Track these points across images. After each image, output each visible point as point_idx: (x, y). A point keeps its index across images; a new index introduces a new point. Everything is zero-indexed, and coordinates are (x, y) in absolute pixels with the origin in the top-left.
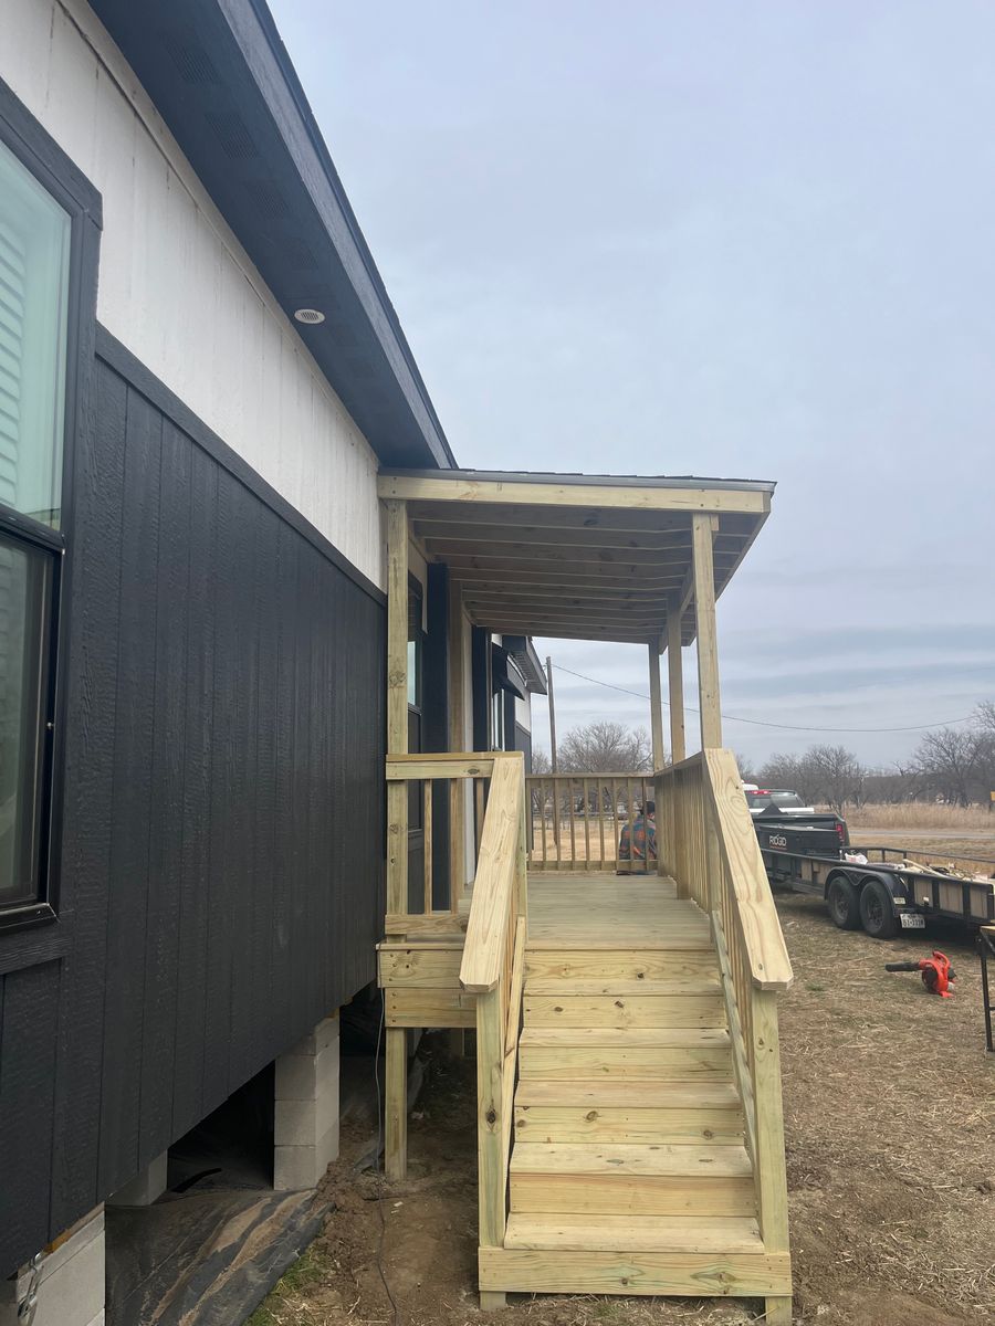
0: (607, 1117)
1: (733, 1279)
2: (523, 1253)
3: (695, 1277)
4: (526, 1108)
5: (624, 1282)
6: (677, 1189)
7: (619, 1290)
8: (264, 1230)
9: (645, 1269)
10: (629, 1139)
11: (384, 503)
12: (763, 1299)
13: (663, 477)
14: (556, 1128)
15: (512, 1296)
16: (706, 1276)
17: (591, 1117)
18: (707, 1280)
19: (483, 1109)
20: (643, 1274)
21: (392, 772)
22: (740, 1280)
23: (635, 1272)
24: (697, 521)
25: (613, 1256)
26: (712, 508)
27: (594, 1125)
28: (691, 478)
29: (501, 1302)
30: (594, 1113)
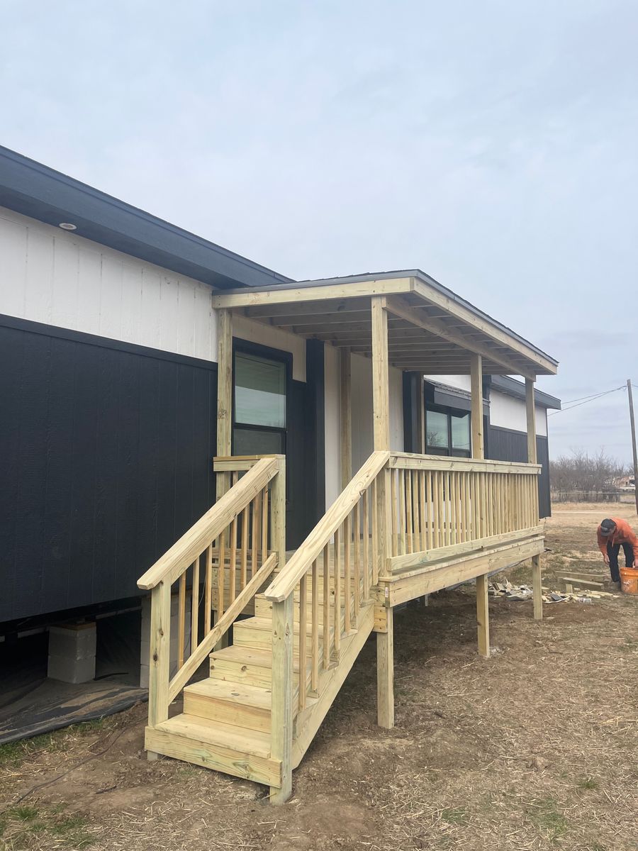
0: (251, 670)
1: (252, 770)
2: (162, 734)
3: (234, 764)
4: (215, 659)
5: (203, 759)
6: (257, 715)
7: (200, 763)
8: (101, 703)
9: (213, 754)
10: (261, 685)
11: (218, 311)
12: (269, 787)
13: (352, 276)
14: (228, 672)
15: (160, 756)
16: (239, 765)
17: (244, 669)
18: (240, 768)
19: (152, 653)
20: (211, 757)
21: (217, 467)
22: (255, 772)
23: (208, 755)
24: (374, 302)
25: (200, 744)
26: (380, 292)
27: (244, 674)
28: (368, 274)
29: (156, 757)
30: (245, 667)
